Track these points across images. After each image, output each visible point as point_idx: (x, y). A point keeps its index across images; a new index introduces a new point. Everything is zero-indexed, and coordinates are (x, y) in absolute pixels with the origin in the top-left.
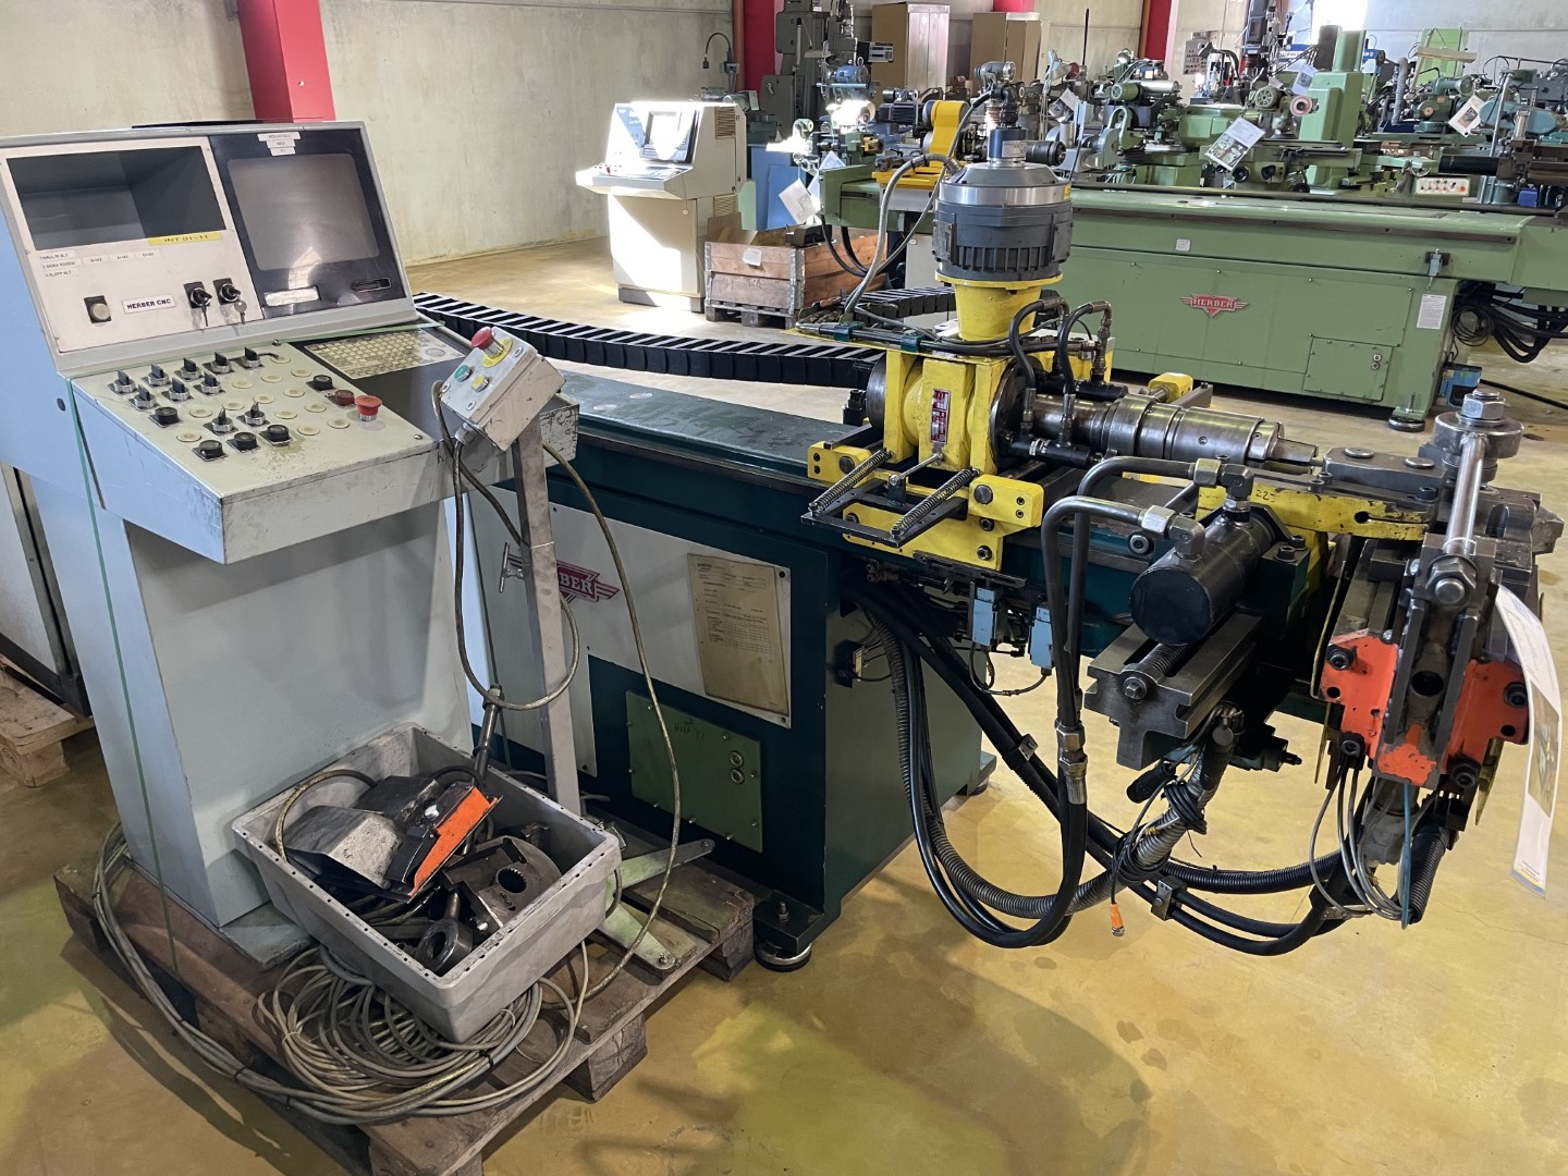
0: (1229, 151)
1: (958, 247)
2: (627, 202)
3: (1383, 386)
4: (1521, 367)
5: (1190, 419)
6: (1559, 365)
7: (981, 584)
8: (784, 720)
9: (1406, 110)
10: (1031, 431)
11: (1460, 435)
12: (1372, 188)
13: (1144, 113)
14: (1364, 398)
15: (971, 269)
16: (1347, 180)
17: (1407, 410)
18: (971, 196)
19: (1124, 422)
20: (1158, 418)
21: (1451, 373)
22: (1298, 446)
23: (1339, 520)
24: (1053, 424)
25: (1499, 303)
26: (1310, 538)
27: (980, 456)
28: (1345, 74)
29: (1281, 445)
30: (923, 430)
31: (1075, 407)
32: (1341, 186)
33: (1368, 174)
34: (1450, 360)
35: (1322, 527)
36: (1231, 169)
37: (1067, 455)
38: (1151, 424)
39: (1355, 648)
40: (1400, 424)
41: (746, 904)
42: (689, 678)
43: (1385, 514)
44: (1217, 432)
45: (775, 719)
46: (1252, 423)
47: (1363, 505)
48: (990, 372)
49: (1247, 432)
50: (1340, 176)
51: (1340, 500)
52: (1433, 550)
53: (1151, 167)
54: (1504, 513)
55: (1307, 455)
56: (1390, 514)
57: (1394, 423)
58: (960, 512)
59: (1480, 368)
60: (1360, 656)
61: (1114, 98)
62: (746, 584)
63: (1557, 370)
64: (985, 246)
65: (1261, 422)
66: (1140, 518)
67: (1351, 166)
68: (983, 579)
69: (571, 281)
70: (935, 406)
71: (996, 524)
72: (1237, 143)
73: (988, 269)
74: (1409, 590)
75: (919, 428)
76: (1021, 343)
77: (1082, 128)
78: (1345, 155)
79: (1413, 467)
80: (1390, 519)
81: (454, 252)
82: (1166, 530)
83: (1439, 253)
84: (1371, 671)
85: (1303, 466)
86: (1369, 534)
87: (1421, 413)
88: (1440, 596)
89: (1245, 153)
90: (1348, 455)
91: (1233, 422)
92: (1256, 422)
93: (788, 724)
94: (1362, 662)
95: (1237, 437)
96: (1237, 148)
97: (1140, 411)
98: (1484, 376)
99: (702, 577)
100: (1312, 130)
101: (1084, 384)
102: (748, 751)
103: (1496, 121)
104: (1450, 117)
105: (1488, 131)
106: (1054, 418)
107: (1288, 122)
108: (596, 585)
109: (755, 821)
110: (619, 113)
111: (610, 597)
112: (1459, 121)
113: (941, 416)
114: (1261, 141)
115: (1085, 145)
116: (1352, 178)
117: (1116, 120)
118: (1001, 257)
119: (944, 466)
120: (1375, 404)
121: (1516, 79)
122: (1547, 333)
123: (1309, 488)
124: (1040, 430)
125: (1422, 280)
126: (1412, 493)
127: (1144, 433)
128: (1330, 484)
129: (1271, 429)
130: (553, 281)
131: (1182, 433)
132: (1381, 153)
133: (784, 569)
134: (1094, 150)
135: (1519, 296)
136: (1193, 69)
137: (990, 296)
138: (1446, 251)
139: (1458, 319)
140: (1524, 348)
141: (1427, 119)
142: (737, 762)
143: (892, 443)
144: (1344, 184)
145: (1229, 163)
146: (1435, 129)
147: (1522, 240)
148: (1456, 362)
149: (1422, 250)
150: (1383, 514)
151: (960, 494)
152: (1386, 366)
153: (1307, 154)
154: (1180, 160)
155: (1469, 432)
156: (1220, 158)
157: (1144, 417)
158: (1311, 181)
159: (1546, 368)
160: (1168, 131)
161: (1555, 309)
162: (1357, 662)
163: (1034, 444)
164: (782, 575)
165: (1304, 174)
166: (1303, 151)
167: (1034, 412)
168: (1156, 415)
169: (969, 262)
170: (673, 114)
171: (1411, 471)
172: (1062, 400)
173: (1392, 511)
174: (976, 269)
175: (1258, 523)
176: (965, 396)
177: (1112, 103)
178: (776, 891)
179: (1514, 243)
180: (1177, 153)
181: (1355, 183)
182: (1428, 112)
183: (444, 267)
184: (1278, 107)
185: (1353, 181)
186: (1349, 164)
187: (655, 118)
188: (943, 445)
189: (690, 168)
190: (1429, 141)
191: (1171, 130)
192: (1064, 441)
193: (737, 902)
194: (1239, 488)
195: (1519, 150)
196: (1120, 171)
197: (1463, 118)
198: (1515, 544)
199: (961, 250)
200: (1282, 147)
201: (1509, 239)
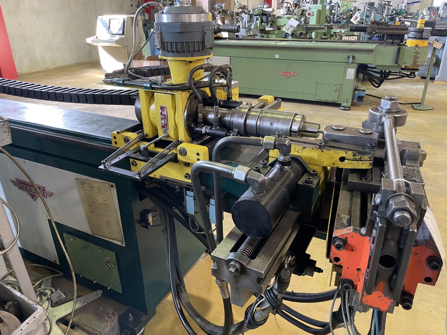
0: (289, 28)
1: (164, 42)
2: (105, 48)
3: (338, 97)
4: (375, 89)
5: (266, 115)
6: (386, 89)
7: (188, 189)
8: (122, 244)
9: (339, 18)
10: (203, 123)
11: (381, 117)
12: (331, 39)
13: (264, 18)
14: (333, 101)
15: (170, 52)
16: (324, 37)
17: (345, 104)
18: (168, 19)
19: (239, 117)
20: (253, 115)
21: (357, 92)
22: (312, 125)
23: (332, 161)
24: (211, 119)
25: (370, 70)
26: (319, 170)
27: (182, 134)
28: (321, 5)
29: (305, 124)
30: (159, 124)
31: (219, 111)
32: (322, 39)
33: (329, 35)
34: (356, 88)
35: (325, 164)
36: (290, 34)
37: (217, 132)
38: (250, 118)
39: (347, 238)
40: (343, 108)
41: (113, 318)
42: (85, 228)
43: (353, 158)
44: (278, 120)
45: (119, 243)
46: (292, 115)
47: (342, 154)
48: (182, 98)
49: (290, 120)
50: (321, 36)
51: (332, 152)
52: (389, 190)
53: (268, 35)
54: (406, 153)
55: (316, 128)
56: (355, 157)
57: (341, 108)
58: (175, 160)
59: (365, 90)
60: (349, 242)
61: (256, 14)
62: (99, 190)
63: (386, 90)
64: (175, 41)
65: (296, 115)
66: (233, 172)
67: (324, 32)
68: (188, 188)
69: (91, 74)
70: (161, 113)
71: (190, 164)
72: (292, 26)
73: (178, 52)
74: (375, 212)
75: (157, 123)
76: (195, 84)
77: (246, 23)
78: (322, 28)
79: (363, 133)
80: (356, 160)
81: (52, 66)
82: (246, 179)
83: (352, 56)
84: (356, 250)
85: (314, 134)
86: (346, 167)
87: (349, 104)
88: (397, 222)
89: (294, 29)
90: (333, 129)
91: (284, 115)
92: (294, 115)
93: (124, 245)
94: (351, 245)
95: (286, 122)
96: (291, 27)
97: (245, 112)
98: (367, 92)
99: (82, 188)
100: (313, 21)
101: (224, 101)
102: (111, 256)
103: (364, 17)
104: (351, 18)
105: (362, 21)
106: (211, 116)
107: (306, 19)
108: (44, 191)
109: (117, 282)
110: (99, 19)
111: (51, 196)
112: (353, 20)
113: (165, 117)
114: (298, 25)
115: (248, 28)
116: (325, 36)
117: (256, 20)
118: (182, 46)
119: (169, 139)
120: (336, 102)
121: (369, 5)
122: (384, 79)
123: (318, 147)
124: (206, 122)
125: (347, 64)
126: (364, 146)
127: (248, 121)
128: (327, 143)
129: (300, 117)
130: (84, 75)
131: (263, 121)
132: (332, 28)
133: (112, 184)
134: (250, 29)
135: (375, 68)
136: (279, 8)
137: (181, 64)
138: (354, 55)
139: (358, 76)
140: (377, 83)
141: (344, 19)
142: (107, 260)
143: (147, 130)
144: (323, 38)
145: (290, 32)
146: (347, 22)
147: (375, 51)
148: (358, 89)
149: (347, 55)
150: (352, 158)
151: (174, 151)
152: (338, 91)
153: (312, 29)
154: (276, 32)
155: (385, 116)
156: (287, 30)
157: (247, 114)
158: (313, 37)
159: (382, 89)
160: (272, 24)
161: (385, 71)
162: (348, 244)
163: (204, 128)
164: (112, 186)
165: (311, 35)
166: (311, 28)
167: (203, 114)
168: (252, 113)
169: (169, 49)
170: (117, 19)
171: (362, 136)
172: (213, 108)
173: (356, 156)
174: (173, 52)
175: (295, 165)
176: (173, 108)
177: (255, 15)
178: (130, 307)
179: (373, 51)
180: (275, 30)
181: (326, 38)
182: (345, 17)
183: (48, 71)
184: (302, 15)
185: (325, 37)
186: (324, 31)
187: (111, 21)
188: (167, 130)
189: (124, 36)
190: (345, 26)
191: (273, 23)
192: (216, 127)
193: (110, 317)
194: (285, 150)
195: (373, 23)
196: (259, 36)
197: (354, 19)
198: (412, 168)
199: (165, 43)
200: (304, 27)
201: (372, 50)
